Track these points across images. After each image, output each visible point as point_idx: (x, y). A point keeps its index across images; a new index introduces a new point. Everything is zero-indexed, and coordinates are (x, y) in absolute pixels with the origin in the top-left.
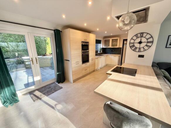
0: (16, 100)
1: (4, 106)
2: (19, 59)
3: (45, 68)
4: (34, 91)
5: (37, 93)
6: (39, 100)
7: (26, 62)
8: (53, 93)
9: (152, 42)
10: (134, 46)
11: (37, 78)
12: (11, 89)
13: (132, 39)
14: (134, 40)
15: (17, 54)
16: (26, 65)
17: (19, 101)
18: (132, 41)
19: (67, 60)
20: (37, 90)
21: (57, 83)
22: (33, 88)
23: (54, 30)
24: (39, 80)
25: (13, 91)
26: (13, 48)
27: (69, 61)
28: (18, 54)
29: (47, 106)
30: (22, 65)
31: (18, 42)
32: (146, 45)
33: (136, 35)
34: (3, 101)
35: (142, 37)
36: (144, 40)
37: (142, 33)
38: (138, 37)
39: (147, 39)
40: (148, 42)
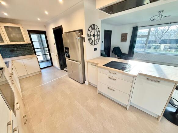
13: (89, 30)
14: (91, 32)
33: (91, 27)
35: (95, 29)
36: (96, 34)
37: (94, 25)
38: (92, 29)
39: (97, 32)
40: (98, 35)
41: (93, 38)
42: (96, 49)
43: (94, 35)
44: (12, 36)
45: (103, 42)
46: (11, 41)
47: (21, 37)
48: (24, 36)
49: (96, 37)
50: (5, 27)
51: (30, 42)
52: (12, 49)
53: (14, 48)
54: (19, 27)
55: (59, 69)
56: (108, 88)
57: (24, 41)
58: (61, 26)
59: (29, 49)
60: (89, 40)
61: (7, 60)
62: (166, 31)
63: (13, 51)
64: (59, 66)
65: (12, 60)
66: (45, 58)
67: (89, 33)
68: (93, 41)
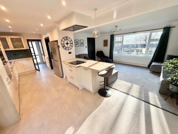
14: (64, 42)
32: (71, 46)
33: (64, 38)
35: (67, 40)
36: (69, 42)
37: (67, 37)
38: (65, 40)
39: (70, 41)
40: (71, 44)
41: (66, 45)
42: (70, 53)
43: (67, 44)
44: (15, 44)
45: (86, 47)
46: (15, 48)
47: (21, 45)
48: (24, 44)
49: (69, 45)
50: (11, 38)
51: (28, 48)
52: (16, 53)
53: (16, 52)
54: (21, 38)
55: (50, 69)
56: (71, 77)
57: (23, 47)
58: (48, 37)
59: (27, 54)
60: (63, 47)
61: (11, 61)
62: (154, 36)
63: (16, 54)
64: (50, 66)
65: (14, 61)
66: (42, 60)
67: (62, 42)
68: (66, 47)
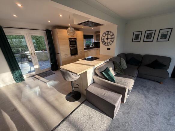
0: (23, 79)
1: (16, 82)
2: (22, 54)
3: (45, 61)
4: (35, 75)
5: (37, 76)
6: (38, 80)
7: (29, 56)
8: (48, 76)
9: (114, 38)
10: (104, 41)
11: (37, 67)
12: (19, 72)
13: (103, 36)
14: (104, 37)
15: (20, 50)
16: (28, 59)
17: (25, 80)
18: (103, 38)
19: (58, 53)
20: (37, 75)
21: (52, 71)
22: (34, 73)
23: (46, 30)
24: (38, 68)
25: (21, 74)
26: (16, 44)
27: (59, 53)
28: (22, 50)
29: (42, 82)
30: (26, 59)
31: (20, 38)
32: (111, 41)
33: (105, 33)
34: (15, 79)
35: (108, 34)
36: (109, 37)
37: (108, 32)
38: (106, 35)
39: (111, 36)
40: (112, 38)
41: (106, 41)
42: (109, 49)
43: (107, 39)
49: (109, 40)
68: (105, 43)
